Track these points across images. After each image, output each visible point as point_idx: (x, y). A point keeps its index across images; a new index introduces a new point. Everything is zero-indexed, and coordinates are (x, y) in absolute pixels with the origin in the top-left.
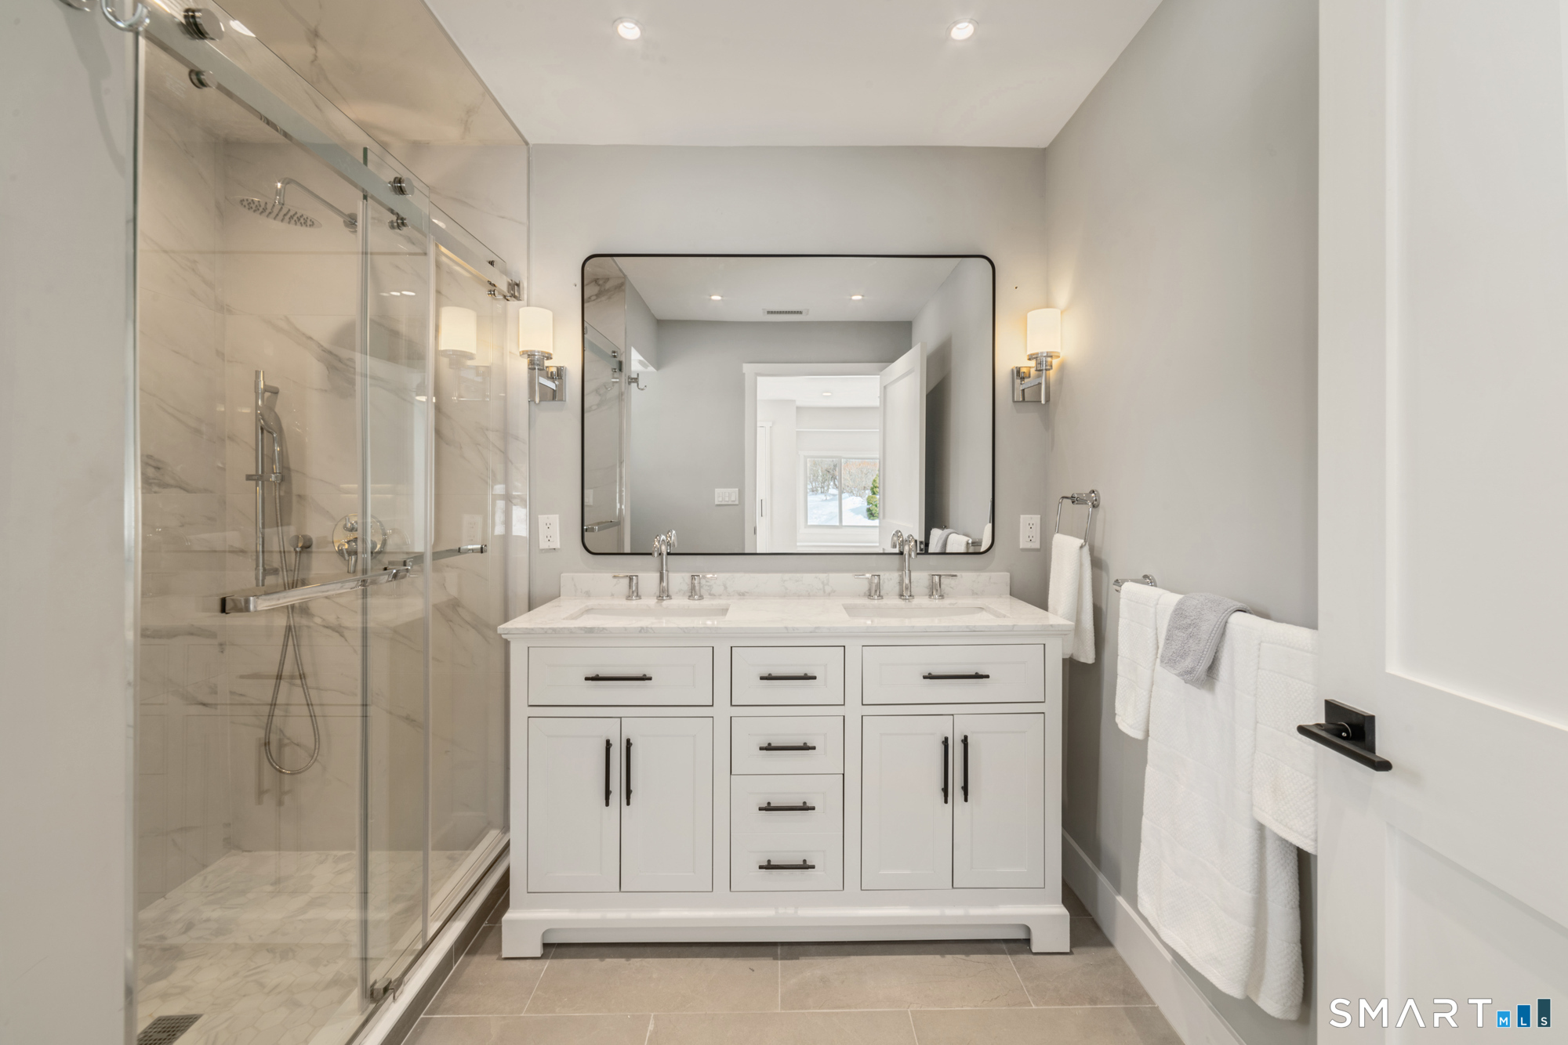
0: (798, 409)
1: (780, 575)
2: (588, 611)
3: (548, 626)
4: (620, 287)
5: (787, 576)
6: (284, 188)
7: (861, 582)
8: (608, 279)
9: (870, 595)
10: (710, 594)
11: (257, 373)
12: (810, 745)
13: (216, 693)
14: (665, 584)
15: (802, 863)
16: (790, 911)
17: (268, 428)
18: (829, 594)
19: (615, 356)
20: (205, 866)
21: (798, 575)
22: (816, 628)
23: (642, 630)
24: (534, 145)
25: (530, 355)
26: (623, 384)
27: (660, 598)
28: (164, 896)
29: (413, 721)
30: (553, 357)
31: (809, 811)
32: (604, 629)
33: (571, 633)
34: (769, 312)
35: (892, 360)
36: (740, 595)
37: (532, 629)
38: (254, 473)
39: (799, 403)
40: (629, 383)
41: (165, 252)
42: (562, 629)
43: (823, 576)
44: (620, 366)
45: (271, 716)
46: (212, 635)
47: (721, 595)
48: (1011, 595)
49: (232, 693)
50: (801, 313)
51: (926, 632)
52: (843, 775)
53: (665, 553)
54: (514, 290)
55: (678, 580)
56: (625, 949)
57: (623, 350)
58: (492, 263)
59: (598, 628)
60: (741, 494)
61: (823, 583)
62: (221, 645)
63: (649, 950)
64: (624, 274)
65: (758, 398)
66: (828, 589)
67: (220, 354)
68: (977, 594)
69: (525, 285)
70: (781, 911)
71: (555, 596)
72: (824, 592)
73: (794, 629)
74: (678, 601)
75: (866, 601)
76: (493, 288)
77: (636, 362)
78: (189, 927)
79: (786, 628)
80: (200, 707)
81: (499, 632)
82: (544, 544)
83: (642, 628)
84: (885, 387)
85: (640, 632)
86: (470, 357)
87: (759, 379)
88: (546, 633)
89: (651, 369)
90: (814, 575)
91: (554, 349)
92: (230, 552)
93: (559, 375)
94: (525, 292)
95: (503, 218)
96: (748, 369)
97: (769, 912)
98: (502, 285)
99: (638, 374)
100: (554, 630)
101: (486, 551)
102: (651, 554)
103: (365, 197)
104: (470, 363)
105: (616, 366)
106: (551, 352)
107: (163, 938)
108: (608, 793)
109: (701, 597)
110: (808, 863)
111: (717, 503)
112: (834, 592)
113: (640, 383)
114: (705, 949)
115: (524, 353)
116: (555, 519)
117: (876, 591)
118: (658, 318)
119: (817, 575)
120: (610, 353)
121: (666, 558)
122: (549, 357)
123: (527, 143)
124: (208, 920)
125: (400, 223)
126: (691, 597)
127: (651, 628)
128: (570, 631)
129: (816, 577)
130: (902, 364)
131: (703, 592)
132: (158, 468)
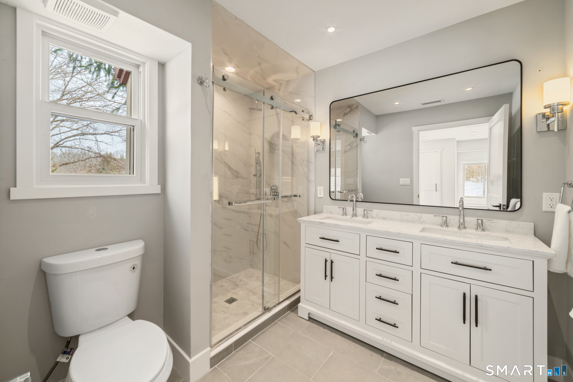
0: (458, 142)
1: (400, 212)
2: (329, 218)
3: (310, 220)
4: (357, 107)
5: (403, 213)
6: (257, 102)
7: (439, 220)
8: (353, 105)
9: (442, 225)
10: (372, 217)
11: (256, 149)
12: (397, 279)
13: (248, 228)
14: (354, 212)
15: (393, 324)
16: (389, 341)
17: (258, 163)
18: (422, 222)
19: (354, 132)
20: (246, 269)
21: (408, 213)
22: (399, 233)
23: (336, 225)
24: (317, 71)
25: (313, 137)
26: (358, 141)
27: (353, 216)
28: (238, 273)
29: (286, 244)
30: (320, 137)
31: (396, 305)
32: (325, 223)
33: (316, 223)
34: (423, 104)
35: (493, 115)
36: (383, 218)
37: (306, 220)
38: (255, 174)
39: (458, 139)
40: (361, 140)
41: (239, 123)
42: (314, 221)
43: (419, 214)
44: (357, 135)
45: (258, 235)
46: (248, 214)
47: (375, 218)
48: (535, 235)
49: (252, 229)
50: (440, 101)
51: (452, 242)
52: (412, 295)
53: (355, 201)
54: (310, 118)
55: (360, 211)
56: (332, 329)
57: (358, 129)
58: (303, 111)
59: (323, 222)
60: (412, 181)
61: (419, 217)
62: (250, 216)
63: (339, 333)
64: (358, 102)
65: (420, 140)
66: (422, 220)
67: (250, 145)
68: (509, 232)
69: (314, 115)
70: (385, 339)
71: (321, 212)
72: (420, 221)
73: (389, 232)
74: (360, 218)
75: (440, 227)
76: (303, 118)
77: (365, 132)
78: (241, 281)
79: (386, 231)
80: (245, 230)
81: (298, 220)
82: (319, 196)
83: (336, 224)
84: (491, 129)
85: (335, 225)
86: (299, 139)
87: (420, 132)
88: (309, 222)
89: (373, 134)
90: (415, 214)
91: (321, 135)
92: (252, 194)
93: (323, 142)
94: (314, 117)
95: (308, 96)
96: (415, 129)
97: (381, 338)
98: (307, 117)
99: (364, 137)
100: (311, 221)
101: (301, 197)
102: (347, 201)
103: (264, 103)
104: (299, 141)
105: (355, 135)
106: (320, 135)
107: (236, 281)
108: (326, 276)
109: (367, 218)
110: (396, 325)
111: (401, 184)
112: (425, 222)
113: (364, 140)
114: (357, 341)
115: (312, 136)
116: (322, 188)
117: (444, 224)
118: (377, 115)
119: (416, 214)
120: (353, 131)
121: (355, 203)
122: (319, 137)
123: (314, 72)
124: (244, 281)
125: (272, 108)
126: (364, 217)
127: (339, 225)
128: (316, 222)
129: (416, 215)
130: (497, 116)
131: (369, 215)
132: (238, 173)
